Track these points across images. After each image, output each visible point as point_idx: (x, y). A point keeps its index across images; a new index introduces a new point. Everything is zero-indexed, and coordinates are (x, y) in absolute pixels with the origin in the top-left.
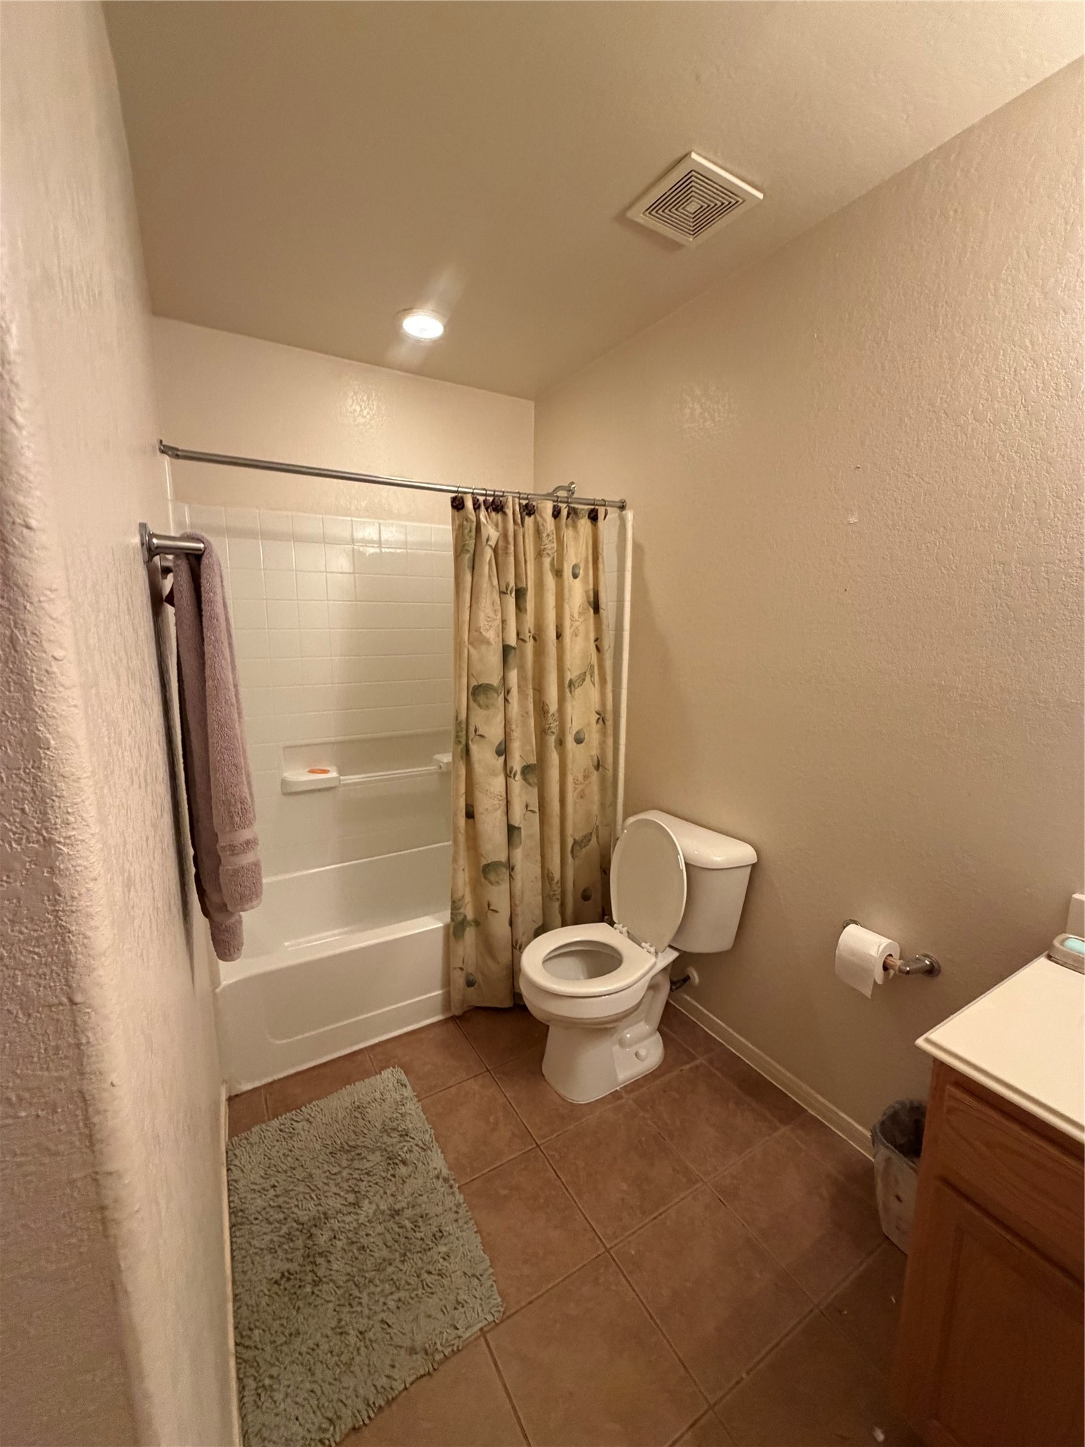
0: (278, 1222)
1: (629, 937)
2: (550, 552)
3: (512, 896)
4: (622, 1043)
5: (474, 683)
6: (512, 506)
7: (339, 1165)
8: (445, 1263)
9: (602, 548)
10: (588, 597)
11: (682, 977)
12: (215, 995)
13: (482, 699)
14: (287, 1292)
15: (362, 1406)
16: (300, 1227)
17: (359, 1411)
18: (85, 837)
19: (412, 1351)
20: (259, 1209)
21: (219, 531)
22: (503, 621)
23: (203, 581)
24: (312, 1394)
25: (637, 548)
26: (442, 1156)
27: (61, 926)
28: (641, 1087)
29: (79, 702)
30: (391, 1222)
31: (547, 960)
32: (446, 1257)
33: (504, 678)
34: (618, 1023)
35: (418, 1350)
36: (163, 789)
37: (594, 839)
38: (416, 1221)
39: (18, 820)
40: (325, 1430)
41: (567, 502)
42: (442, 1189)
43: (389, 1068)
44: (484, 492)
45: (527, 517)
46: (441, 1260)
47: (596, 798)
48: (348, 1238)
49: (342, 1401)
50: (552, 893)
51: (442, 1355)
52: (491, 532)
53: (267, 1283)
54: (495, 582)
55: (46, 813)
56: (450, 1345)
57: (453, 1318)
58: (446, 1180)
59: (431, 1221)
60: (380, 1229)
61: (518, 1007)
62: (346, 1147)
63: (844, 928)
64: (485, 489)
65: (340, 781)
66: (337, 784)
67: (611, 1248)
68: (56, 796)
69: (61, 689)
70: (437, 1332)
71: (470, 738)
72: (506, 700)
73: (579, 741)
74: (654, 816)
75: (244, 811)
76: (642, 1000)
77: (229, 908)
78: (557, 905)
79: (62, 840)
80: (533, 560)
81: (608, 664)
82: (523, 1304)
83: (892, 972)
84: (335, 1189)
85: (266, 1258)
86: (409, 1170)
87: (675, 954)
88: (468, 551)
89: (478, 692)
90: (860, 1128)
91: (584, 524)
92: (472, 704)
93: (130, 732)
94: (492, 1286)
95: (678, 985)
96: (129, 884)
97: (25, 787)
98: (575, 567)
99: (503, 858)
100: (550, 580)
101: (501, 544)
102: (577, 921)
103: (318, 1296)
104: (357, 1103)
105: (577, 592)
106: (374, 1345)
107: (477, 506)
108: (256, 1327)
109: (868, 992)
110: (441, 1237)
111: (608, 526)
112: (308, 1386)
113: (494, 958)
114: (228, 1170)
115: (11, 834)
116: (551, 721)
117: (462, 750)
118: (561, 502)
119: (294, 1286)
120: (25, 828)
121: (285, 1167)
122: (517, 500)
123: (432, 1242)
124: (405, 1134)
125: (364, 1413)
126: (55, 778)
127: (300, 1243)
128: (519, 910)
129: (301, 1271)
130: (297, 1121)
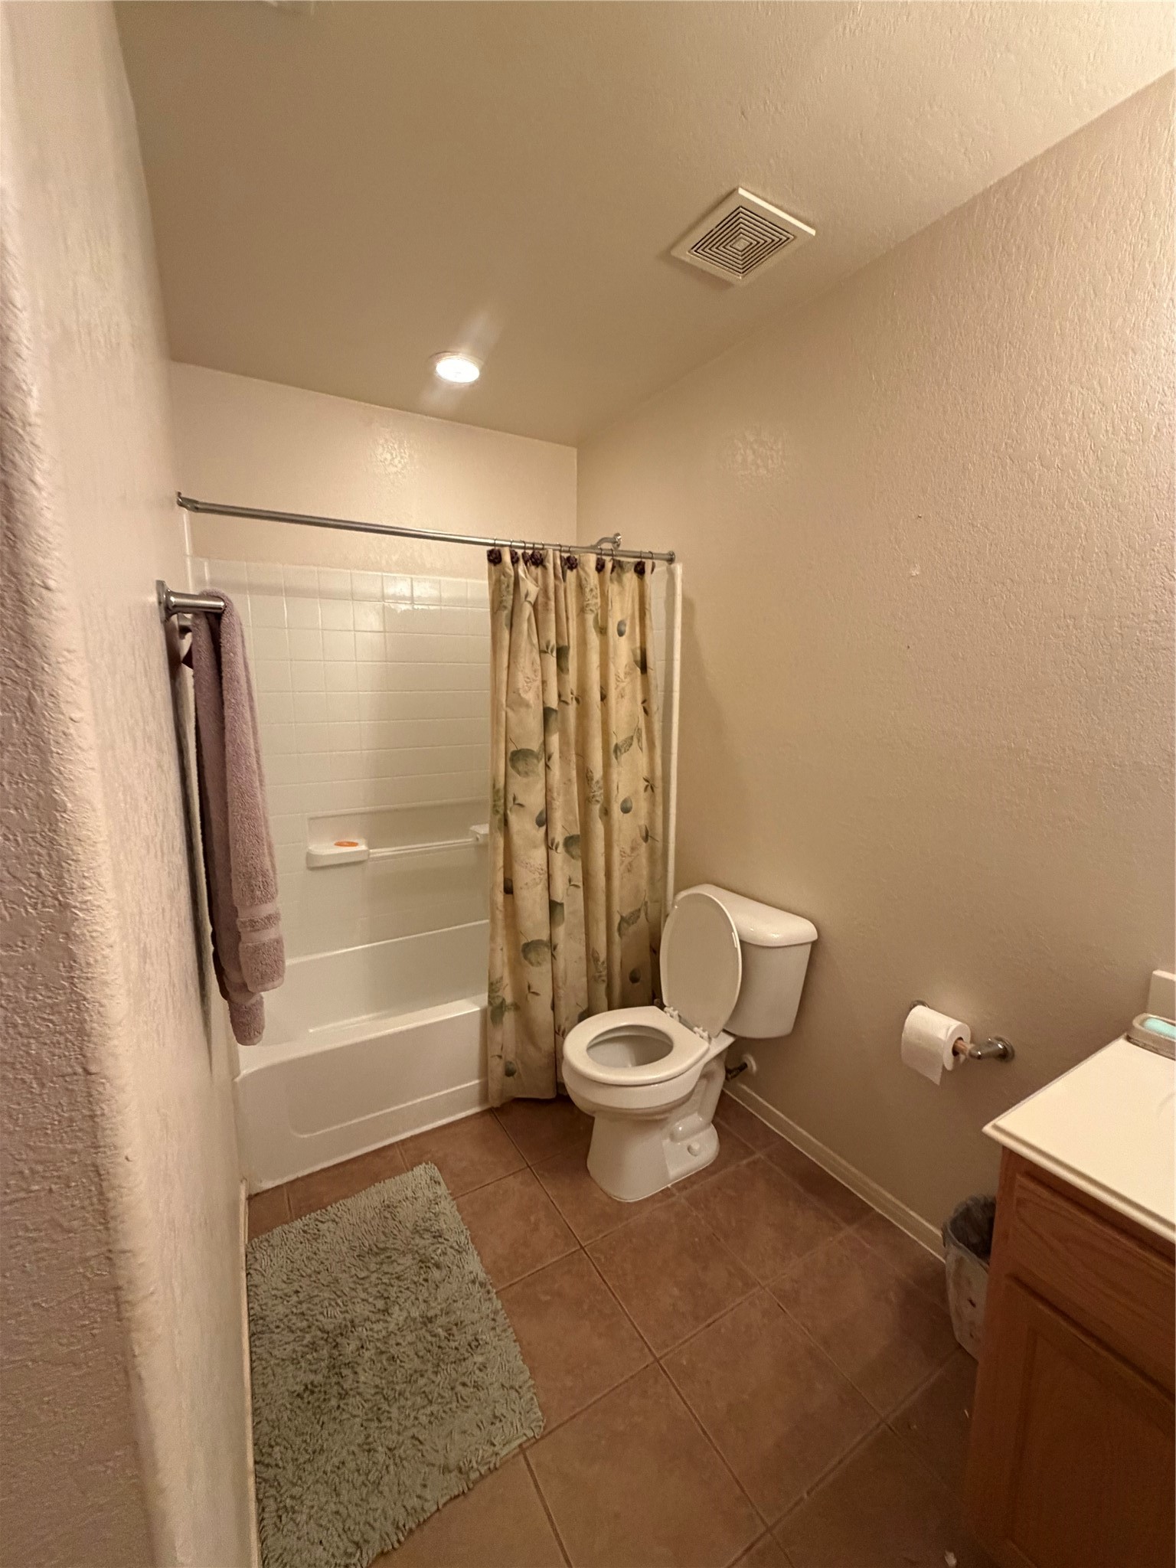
0: (301, 1331)
1: (680, 1022)
2: (594, 609)
3: (554, 979)
4: (673, 1137)
5: (512, 748)
6: (552, 560)
7: (368, 1269)
8: (481, 1374)
9: (650, 604)
10: (634, 655)
11: (738, 1065)
12: (234, 1085)
13: (521, 766)
14: (311, 1405)
15: (390, 1529)
16: (326, 1336)
17: (387, 1534)
18: (102, 902)
19: (446, 1469)
20: (281, 1317)
21: (240, 588)
22: (544, 682)
23: (223, 641)
24: (338, 1517)
25: (688, 604)
26: (477, 1259)
27: (76, 992)
28: (694, 1183)
29: (96, 765)
30: (424, 1330)
31: (592, 1046)
32: (483, 1368)
33: (545, 743)
34: (667, 1115)
35: (451, 1467)
36: (180, 860)
37: (642, 915)
38: (450, 1330)
39: (33, 884)
40: (351, 1555)
41: (612, 555)
42: (478, 1296)
43: (421, 1164)
44: (523, 545)
45: (569, 572)
46: (477, 1372)
47: (645, 872)
48: (377, 1348)
49: (370, 1525)
50: (597, 974)
51: (478, 1474)
52: (530, 587)
53: (289, 1395)
54: (535, 641)
55: (61, 878)
56: (486, 1464)
57: (489, 1433)
58: (482, 1285)
59: (466, 1329)
60: (410, 1338)
61: (561, 1098)
62: (375, 1249)
63: (911, 1009)
64: (524, 542)
65: (369, 855)
66: (366, 858)
67: (661, 1358)
68: (73, 860)
69: (78, 751)
70: (473, 1448)
71: (509, 807)
72: (547, 766)
73: (626, 810)
74: (707, 891)
75: (266, 884)
76: (693, 1090)
77: (250, 989)
78: (603, 987)
79: (78, 904)
80: (575, 618)
81: (657, 726)
82: (566, 1418)
83: (962, 1057)
84: (363, 1295)
85: (288, 1369)
86: (443, 1275)
87: (730, 1040)
88: (505, 607)
89: (517, 757)
90: (931, 1228)
91: (631, 577)
92: (511, 770)
93: (146, 799)
94: (532, 1399)
95: (734, 1073)
96: (144, 955)
97: (41, 851)
98: (621, 624)
99: (545, 937)
100: (594, 638)
101: (541, 600)
102: (624, 1005)
103: (343, 1410)
104: (386, 1202)
105: (623, 651)
106: (405, 1463)
107: (515, 560)
108: (277, 1444)
109: (936, 1078)
110: (477, 1347)
111: (655, 580)
112: (332, 1507)
113: (534, 1044)
114: (247, 1275)
115: (26, 899)
116: (595, 789)
117: (500, 821)
118: (605, 555)
119: (318, 1399)
120: (41, 892)
121: (309, 1271)
122: (558, 553)
123: (467, 1351)
124: (438, 1235)
125: (394, 1539)
126: (70, 842)
127: (325, 1352)
128: (561, 992)
129: (325, 1384)
130: (322, 1222)
